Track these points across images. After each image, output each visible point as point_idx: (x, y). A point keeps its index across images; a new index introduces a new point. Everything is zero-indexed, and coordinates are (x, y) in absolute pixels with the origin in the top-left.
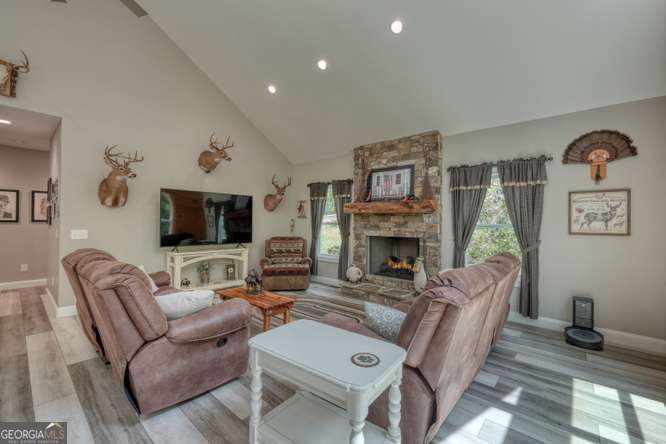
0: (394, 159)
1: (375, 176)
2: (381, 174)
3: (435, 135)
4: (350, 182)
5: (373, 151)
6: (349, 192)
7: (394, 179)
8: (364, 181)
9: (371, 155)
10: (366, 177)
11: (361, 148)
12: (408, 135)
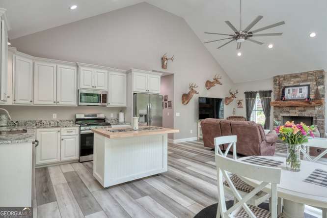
0: (298, 82)
1: (287, 90)
2: (290, 88)
3: (322, 71)
4: (270, 92)
5: (285, 78)
6: (270, 96)
7: (298, 91)
8: (279, 91)
9: (284, 80)
10: (281, 90)
11: (278, 76)
12: (306, 71)
